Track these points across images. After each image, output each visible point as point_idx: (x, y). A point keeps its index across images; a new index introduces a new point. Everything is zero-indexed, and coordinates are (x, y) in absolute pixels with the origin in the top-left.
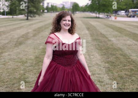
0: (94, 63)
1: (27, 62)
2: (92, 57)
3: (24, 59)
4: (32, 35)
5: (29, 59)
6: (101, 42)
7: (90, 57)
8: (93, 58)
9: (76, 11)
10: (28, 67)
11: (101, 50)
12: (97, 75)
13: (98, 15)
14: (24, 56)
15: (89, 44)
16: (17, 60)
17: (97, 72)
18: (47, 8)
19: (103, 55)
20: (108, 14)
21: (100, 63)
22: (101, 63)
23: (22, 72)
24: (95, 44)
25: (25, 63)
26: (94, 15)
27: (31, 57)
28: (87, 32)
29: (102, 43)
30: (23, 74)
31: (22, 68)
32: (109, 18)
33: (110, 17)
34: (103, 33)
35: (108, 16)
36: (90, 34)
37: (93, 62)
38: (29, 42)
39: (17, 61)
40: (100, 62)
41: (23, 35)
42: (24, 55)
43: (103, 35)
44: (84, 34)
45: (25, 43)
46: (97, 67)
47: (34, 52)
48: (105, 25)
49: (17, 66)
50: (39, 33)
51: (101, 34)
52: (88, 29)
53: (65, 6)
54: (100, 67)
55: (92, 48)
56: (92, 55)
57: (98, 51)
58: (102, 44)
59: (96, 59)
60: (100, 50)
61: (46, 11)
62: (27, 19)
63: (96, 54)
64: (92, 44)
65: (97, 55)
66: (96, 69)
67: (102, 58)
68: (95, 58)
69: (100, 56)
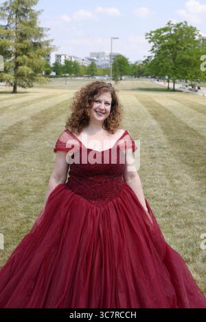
0: (185, 195)
1: (28, 191)
2: (177, 182)
3: (21, 185)
4: (30, 128)
5: (32, 185)
6: (191, 147)
7: (171, 182)
8: (181, 185)
9: (121, 75)
10: (33, 203)
11: (194, 165)
12: (198, 227)
13: (171, 85)
14: (20, 178)
15: (165, 152)
16: (5, 187)
17: (196, 218)
18: (57, 68)
19: (201, 177)
20: (193, 83)
21: (199, 197)
22: (202, 196)
23: (22, 215)
24: (177, 151)
25: (25, 194)
26: (162, 84)
27: (36, 179)
28: (154, 123)
29: (193, 149)
30: (24, 220)
31: (21, 205)
32: (196, 91)
33: (199, 88)
34: (190, 126)
35: (193, 86)
36: (162, 128)
37: (182, 194)
38: (27, 144)
39: (5, 190)
40: (197, 195)
41: (10, 128)
42: (20, 176)
43: (192, 129)
44: (148, 129)
45: (17, 147)
46: (192, 206)
47: (42, 168)
48: (192, 107)
49: (8, 200)
50: (45, 123)
51: (187, 127)
52: (156, 115)
53: (96, 63)
54: (200, 208)
55: (173, 160)
56: (176, 178)
57: (187, 168)
58: (193, 152)
59: (187, 186)
60: (192, 165)
61: (53, 74)
62: (15, 91)
63: (186, 175)
64: (171, 152)
65: (189, 177)
66: (193, 211)
67: (200, 185)
68: (184, 185)
69: (196, 180)
